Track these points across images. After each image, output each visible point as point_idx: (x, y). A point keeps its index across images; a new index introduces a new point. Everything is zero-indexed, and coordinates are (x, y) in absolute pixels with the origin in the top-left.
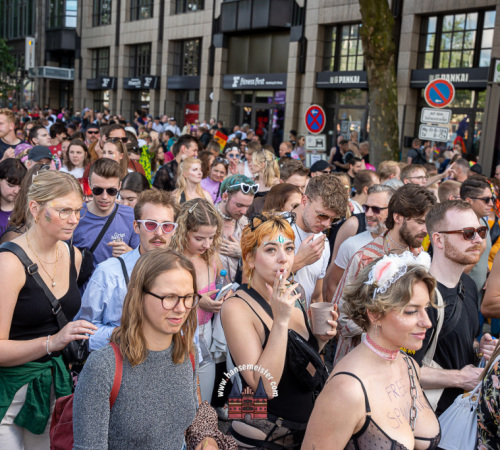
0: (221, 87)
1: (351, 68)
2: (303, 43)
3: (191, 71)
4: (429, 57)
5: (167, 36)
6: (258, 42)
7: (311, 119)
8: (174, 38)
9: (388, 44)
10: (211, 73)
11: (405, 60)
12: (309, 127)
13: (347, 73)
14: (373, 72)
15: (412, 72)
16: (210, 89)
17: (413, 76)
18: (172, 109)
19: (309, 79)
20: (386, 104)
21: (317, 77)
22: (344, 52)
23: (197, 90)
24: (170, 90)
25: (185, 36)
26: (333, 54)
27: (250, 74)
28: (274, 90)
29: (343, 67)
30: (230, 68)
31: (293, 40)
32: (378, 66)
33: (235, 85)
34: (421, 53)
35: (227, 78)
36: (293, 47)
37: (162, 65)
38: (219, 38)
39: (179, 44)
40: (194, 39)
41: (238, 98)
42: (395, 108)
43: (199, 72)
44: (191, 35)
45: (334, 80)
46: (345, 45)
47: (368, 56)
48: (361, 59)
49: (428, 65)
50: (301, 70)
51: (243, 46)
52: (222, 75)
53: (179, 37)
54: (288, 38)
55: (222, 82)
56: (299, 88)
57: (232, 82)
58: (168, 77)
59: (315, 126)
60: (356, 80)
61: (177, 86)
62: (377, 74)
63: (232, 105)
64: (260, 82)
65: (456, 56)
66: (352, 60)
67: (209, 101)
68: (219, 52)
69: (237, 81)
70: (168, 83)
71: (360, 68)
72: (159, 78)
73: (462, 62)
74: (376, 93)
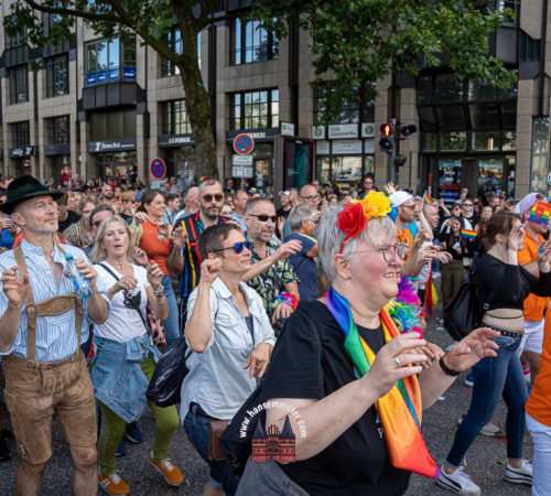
0: (87, 151)
1: (183, 132)
2: (147, 116)
3: (62, 141)
4: (238, 121)
5: (42, 115)
6: (113, 116)
7: (155, 169)
8: (47, 116)
9: (205, 111)
10: (78, 141)
11: (221, 124)
12: (154, 175)
13: (181, 136)
14: (197, 132)
15: (227, 132)
16: (78, 153)
17: (227, 136)
18: (49, 171)
19: (153, 142)
20: (208, 154)
21: (159, 140)
22: (178, 121)
23: (69, 155)
24: (47, 156)
25: (55, 114)
26: (170, 122)
27: (108, 140)
28: (128, 151)
29: (178, 132)
30: (93, 136)
31: (139, 114)
32: (200, 127)
33: (97, 149)
34: (232, 118)
35: (91, 144)
36: (140, 119)
37: (39, 137)
38: (83, 114)
39: (52, 122)
40: (63, 116)
41: (101, 159)
42: (215, 156)
43: (69, 141)
44: (60, 114)
45: (172, 141)
46: (177, 115)
47: (193, 122)
48: (189, 125)
49: (238, 127)
50: (147, 136)
51: (101, 120)
52: (87, 142)
53: (51, 115)
54: (135, 112)
55: (88, 147)
56: (146, 148)
57: (95, 147)
58: (45, 146)
59: (158, 174)
60: (188, 140)
61: (52, 153)
62: (200, 133)
63: (97, 165)
64: (116, 145)
65: (256, 120)
66: (183, 126)
67: (79, 163)
68: (83, 125)
69: (99, 146)
70: (45, 151)
71: (190, 131)
72: (38, 147)
73: (260, 124)
74: (200, 147)
